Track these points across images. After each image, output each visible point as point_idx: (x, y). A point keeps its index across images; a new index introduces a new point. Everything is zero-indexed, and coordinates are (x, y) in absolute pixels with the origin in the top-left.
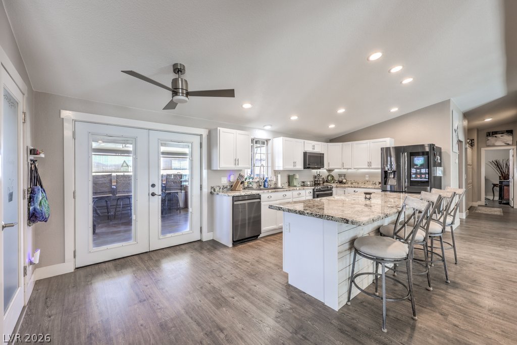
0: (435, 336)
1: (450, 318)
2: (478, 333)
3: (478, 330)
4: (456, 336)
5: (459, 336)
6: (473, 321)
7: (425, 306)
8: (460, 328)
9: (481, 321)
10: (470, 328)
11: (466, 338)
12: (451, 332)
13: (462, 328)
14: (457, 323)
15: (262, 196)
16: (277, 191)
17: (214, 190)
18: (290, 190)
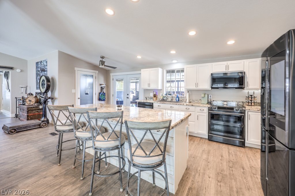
0: (45, 168)
1: (52, 178)
2: (34, 184)
3: (36, 185)
4: (40, 175)
5: (39, 176)
6: (43, 187)
7: (66, 171)
8: (43, 178)
9: (40, 191)
10: (39, 183)
11: (36, 178)
12: (43, 174)
13: (42, 179)
14: (46, 179)
15: (154, 104)
16: (165, 103)
17: (147, 99)
18: (176, 104)
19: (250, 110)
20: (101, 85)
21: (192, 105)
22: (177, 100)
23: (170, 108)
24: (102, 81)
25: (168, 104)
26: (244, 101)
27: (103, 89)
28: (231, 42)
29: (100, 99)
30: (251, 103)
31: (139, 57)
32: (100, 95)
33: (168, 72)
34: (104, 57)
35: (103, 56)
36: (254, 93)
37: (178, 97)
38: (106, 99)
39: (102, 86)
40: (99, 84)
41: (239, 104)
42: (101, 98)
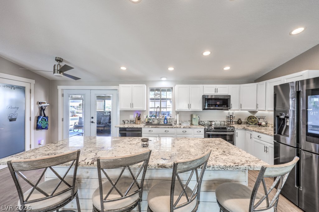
15: (143, 130)
16: (158, 127)
17: (124, 123)
18: (172, 128)
19: (237, 128)
20: (40, 103)
21: (190, 128)
22: (166, 122)
23: (164, 132)
24: (42, 97)
25: (162, 128)
26: (225, 120)
27: (44, 110)
28: (227, 68)
29: (38, 128)
30: (230, 122)
31: (123, 68)
32: (40, 120)
33: (152, 90)
34: (62, 59)
35: (60, 58)
36: (233, 113)
37: (166, 119)
38: (49, 127)
39: (43, 105)
40: (36, 103)
41: (222, 123)
42: (42, 125)
